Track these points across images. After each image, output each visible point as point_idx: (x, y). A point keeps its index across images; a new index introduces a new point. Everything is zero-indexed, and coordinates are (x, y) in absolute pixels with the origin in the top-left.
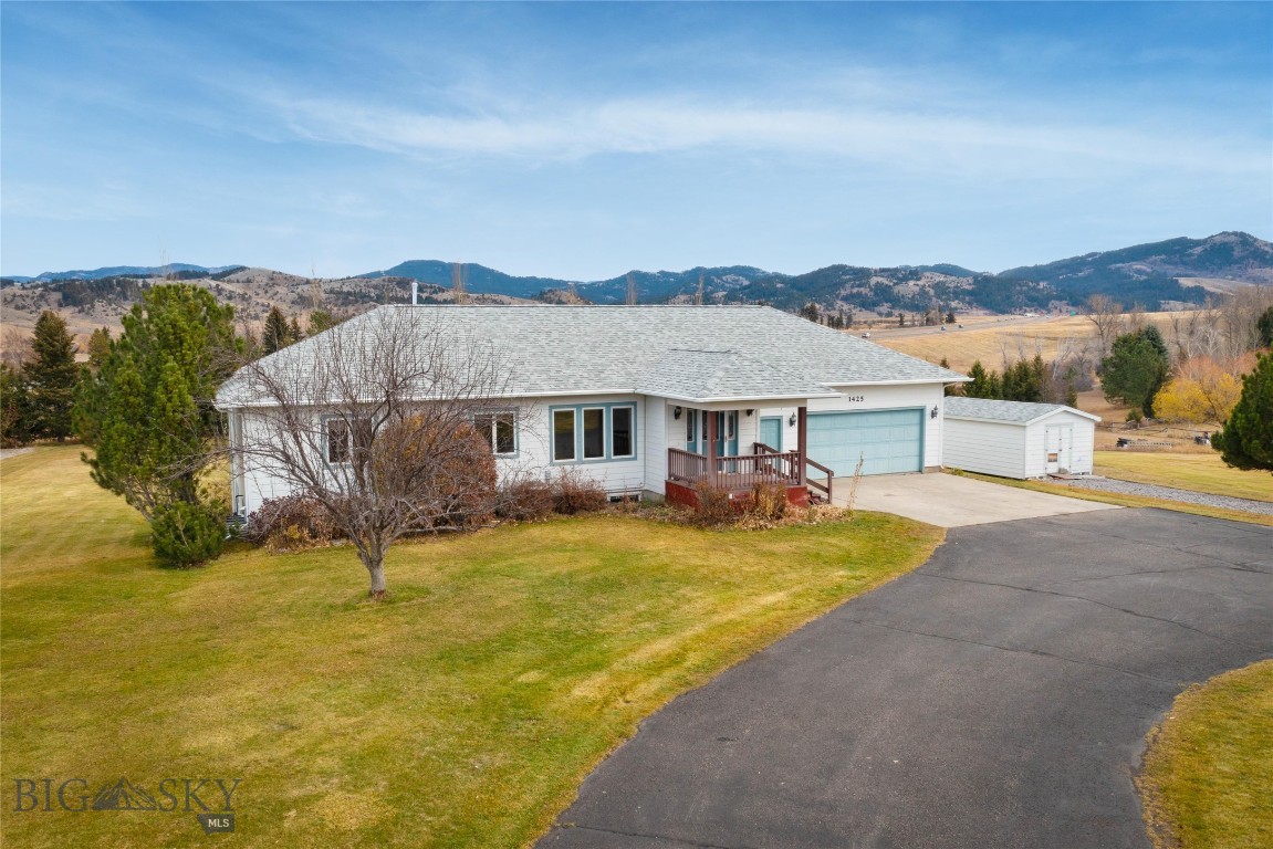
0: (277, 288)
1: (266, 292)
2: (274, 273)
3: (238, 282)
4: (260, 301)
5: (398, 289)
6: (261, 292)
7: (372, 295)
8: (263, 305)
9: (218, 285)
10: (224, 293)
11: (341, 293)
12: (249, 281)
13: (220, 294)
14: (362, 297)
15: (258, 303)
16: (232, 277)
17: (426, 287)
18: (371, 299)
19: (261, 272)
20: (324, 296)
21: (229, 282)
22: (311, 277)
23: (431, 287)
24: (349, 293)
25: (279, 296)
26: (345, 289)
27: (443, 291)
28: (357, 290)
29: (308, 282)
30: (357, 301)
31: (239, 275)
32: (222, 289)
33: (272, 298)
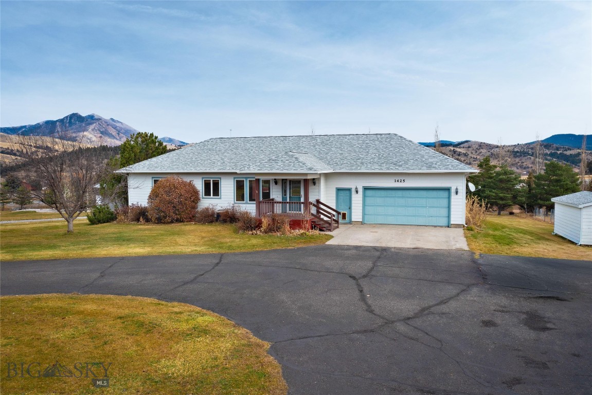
0: (481, 150)
1: (476, 152)
2: (481, 143)
3: (464, 147)
4: (472, 156)
5: (544, 149)
6: (474, 152)
7: (530, 152)
8: (474, 158)
9: (454, 149)
10: (457, 153)
11: (513, 152)
12: (469, 147)
13: (455, 153)
14: (524, 154)
15: (471, 157)
16: (462, 146)
17: (561, 148)
18: (529, 154)
19: (476, 143)
20: (504, 153)
21: (460, 148)
22: (499, 145)
23: (564, 148)
24: (517, 152)
25: (482, 154)
26: (516, 150)
27: (571, 150)
28: (522, 150)
29: (497, 147)
30: (521, 156)
31: (466, 145)
32: (456, 151)
33: (478, 155)
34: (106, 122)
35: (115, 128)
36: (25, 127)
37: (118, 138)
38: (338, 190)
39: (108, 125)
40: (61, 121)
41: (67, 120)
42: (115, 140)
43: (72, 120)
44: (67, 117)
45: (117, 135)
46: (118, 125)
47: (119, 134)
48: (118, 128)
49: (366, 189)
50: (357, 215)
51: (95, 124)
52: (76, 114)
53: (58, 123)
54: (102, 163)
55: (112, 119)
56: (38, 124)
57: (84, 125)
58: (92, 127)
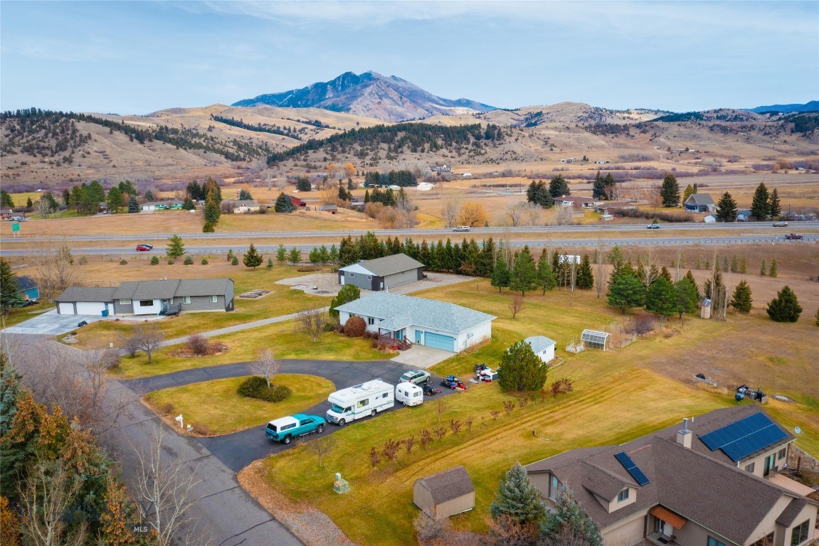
34: (385, 82)
35: (397, 89)
36: (291, 92)
37: (401, 103)
38: (416, 331)
39: (388, 87)
40: (333, 83)
41: (339, 81)
42: (396, 106)
43: (346, 82)
44: (339, 78)
45: (399, 99)
46: (400, 84)
47: (401, 98)
48: (401, 89)
49: (425, 332)
50: (422, 342)
51: (372, 86)
52: (350, 73)
53: (328, 86)
54: (378, 148)
55: (393, 76)
56: (307, 88)
57: (359, 88)
58: (368, 90)
